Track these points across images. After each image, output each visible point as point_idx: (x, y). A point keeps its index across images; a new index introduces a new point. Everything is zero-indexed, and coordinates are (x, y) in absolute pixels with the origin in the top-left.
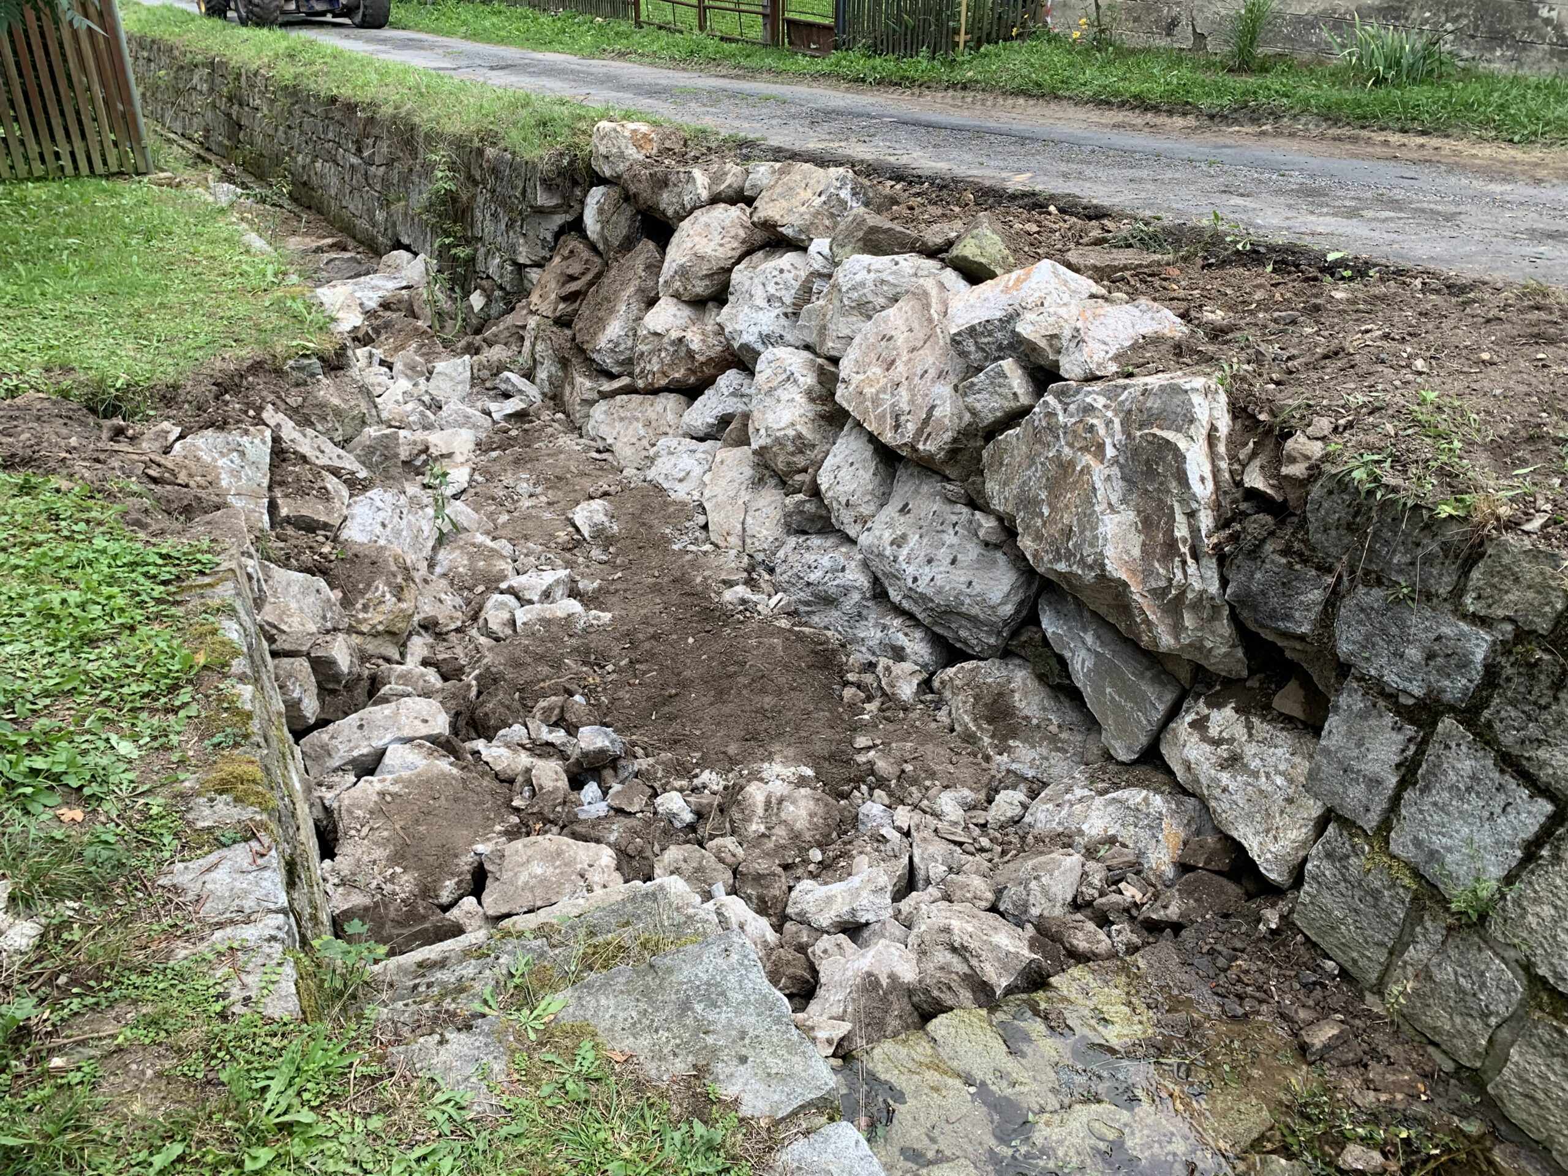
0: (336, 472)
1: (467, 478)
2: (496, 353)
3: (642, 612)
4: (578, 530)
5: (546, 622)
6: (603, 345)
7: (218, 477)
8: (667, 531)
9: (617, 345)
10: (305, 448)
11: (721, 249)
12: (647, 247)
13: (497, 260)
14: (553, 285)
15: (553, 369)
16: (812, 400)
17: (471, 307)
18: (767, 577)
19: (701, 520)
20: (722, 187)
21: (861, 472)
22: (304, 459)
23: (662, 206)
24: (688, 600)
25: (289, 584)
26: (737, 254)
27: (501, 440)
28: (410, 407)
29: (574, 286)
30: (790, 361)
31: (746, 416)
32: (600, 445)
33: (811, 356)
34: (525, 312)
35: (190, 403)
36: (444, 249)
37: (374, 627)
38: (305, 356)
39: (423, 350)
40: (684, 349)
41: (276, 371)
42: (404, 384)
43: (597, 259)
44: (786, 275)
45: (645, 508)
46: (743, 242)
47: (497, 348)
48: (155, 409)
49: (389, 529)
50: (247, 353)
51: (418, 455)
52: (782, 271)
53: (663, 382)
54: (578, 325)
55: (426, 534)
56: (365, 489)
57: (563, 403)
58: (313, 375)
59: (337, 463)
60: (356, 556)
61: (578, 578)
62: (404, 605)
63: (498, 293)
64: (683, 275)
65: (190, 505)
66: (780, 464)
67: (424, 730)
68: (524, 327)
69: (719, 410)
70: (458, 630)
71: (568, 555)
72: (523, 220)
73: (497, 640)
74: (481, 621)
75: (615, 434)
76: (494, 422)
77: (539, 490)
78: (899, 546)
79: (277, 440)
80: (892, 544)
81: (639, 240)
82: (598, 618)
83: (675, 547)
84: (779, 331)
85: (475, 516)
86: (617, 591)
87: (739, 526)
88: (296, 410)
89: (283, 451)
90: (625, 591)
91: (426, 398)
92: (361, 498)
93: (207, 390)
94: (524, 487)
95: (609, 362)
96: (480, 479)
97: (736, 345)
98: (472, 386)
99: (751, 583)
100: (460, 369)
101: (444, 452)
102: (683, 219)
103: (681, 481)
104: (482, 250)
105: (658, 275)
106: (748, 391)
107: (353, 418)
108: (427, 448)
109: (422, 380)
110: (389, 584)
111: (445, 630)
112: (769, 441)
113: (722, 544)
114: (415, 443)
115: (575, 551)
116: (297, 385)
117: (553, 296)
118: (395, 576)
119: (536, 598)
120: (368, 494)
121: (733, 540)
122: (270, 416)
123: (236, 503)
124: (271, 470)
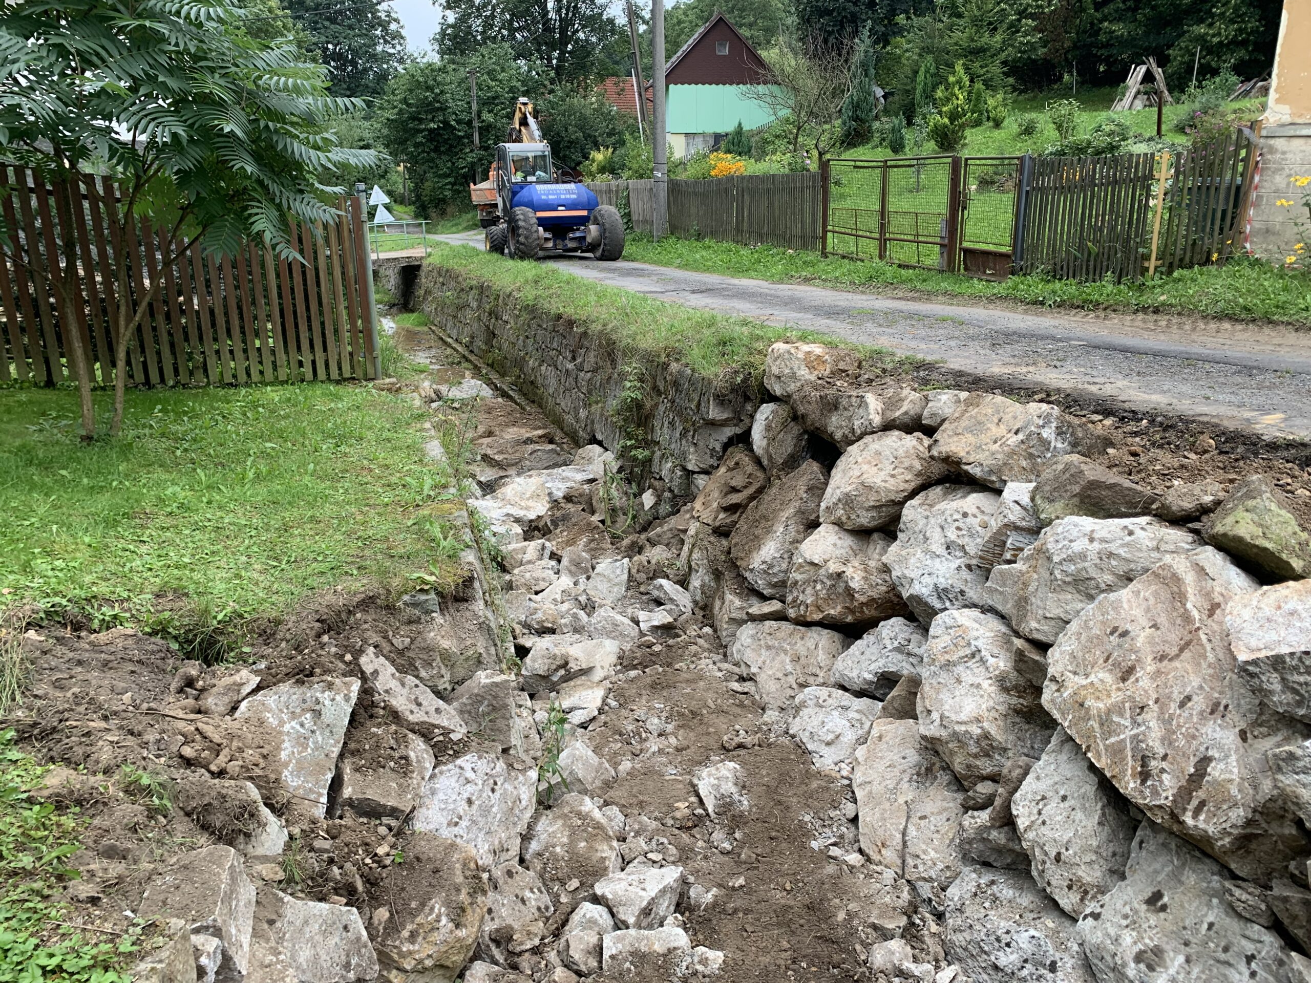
0: (425, 732)
1: (599, 703)
2: (657, 554)
3: (765, 960)
4: (701, 801)
5: (639, 957)
6: (756, 565)
7: (278, 748)
8: (807, 818)
9: (771, 566)
10: (400, 702)
11: (892, 481)
12: (811, 468)
13: (669, 465)
14: (716, 494)
15: (707, 578)
16: (1005, 690)
17: (642, 504)
18: (934, 928)
19: (849, 809)
20: (897, 414)
21: (1079, 815)
22: (395, 716)
23: (830, 429)
24: (824, 949)
25: (306, 922)
26: (910, 487)
27: (643, 656)
28: (565, 607)
29: (735, 498)
30: (976, 634)
31: (915, 683)
32: (744, 671)
33: (1004, 629)
34: (688, 516)
35: (288, 641)
36: (625, 449)
37: (420, 962)
38: (421, 590)
39: (592, 545)
40: (842, 585)
41: (388, 607)
42: (565, 581)
43: (760, 475)
44: (970, 520)
45: (784, 779)
46: (919, 474)
47: (659, 549)
48: (253, 645)
49: (475, 807)
50: (361, 586)
51: (556, 670)
52: (965, 515)
53: (817, 617)
54: (735, 538)
55: (524, 803)
56: (457, 755)
57: (712, 616)
58: (428, 612)
59: (435, 719)
60: (418, 859)
61: (691, 879)
62: (462, 933)
63: (667, 494)
64: (846, 503)
65: (210, 804)
66: (958, 764)
68: (685, 531)
69: (880, 665)
70: (535, 951)
71: (685, 837)
72: (695, 431)
73: (579, 974)
74: (563, 940)
75: (760, 663)
76: (642, 634)
77: (670, 728)
78: (1151, 968)
79: (366, 692)
80: (1139, 958)
81: (804, 459)
82: (704, 961)
83: (815, 845)
84: (959, 585)
85: (594, 760)
86: (736, 911)
87: (899, 836)
88: (401, 653)
89: (373, 705)
90: (746, 912)
91: (583, 599)
92: (450, 766)
93: (310, 626)
94: (654, 723)
95: (761, 584)
96: (614, 703)
97: (905, 595)
98: (628, 589)
99: (911, 933)
100: (618, 572)
101: (584, 666)
102: (851, 443)
103: (828, 744)
104: (658, 454)
105: (821, 496)
106: (916, 651)
107: (467, 659)
108: (567, 663)
109: (582, 579)
110: (447, 904)
111: (518, 949)
112: (944, 734)
113: (875, 857)
114: (555, 657)
115: (694, 831)
116: (410, 622)
117: (715, 505)
118: (458, 890)
119: (631, 920)
120: (459, 762)
121: (890, 855)
122: (369, 661)
123: (292, 780)
124: (348, 734)
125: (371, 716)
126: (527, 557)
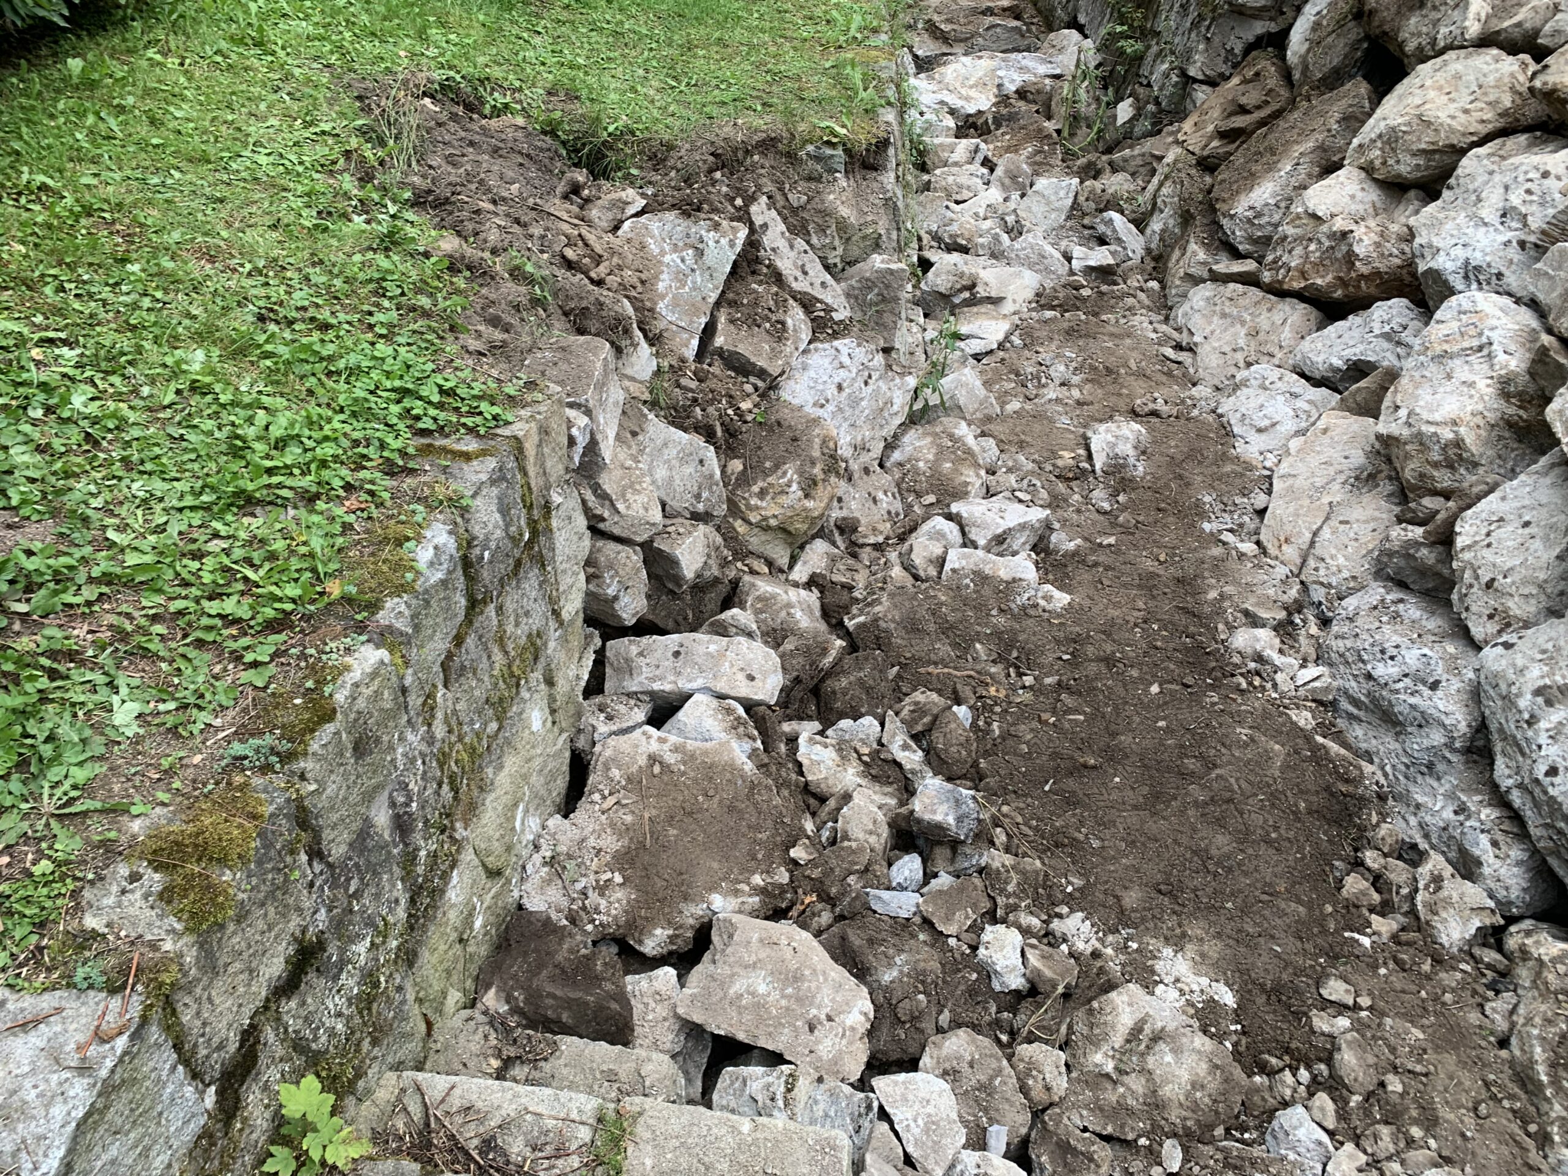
0: (807, 303)
1: (1001, 336)
2: (1116, 183)
3: (1116, 613)
4: (1090, 457)
5: (981, 578)
6: (1240, 210)
7: (656, 277)
8: (1207, 499)
9: (1259, 215)
10: (786, 264)
11: (1463, 118)
12: (1359, 89)
13: (1166, 66)
14: (1216, 113)
15: (1171, 222)
16: (1505, 394)
17: (1115, 117)
18: (1314, 630)
19: (1260, 500)
20: (1506, 24)
21: (1537, 544)
22: (778, 278)
23: (1403, 35)
24: (1182, 620)
25: (665, 444)
26: (1484, 129)
27: (1067, 297)
28: (988, 224)
29: (1240, 121)
30: (1495, 322)
31: (1392, 376)
32: (1184, 339)
33: (1535, 324)
34: (1171, 139)
35: (678, 171)
36: (1113, 37)
37: (765, 519)
38: (829, 143)
39: (1038, 158)
40: (1344, 248)
41: (788, 155)
42: (994, 195)
43: (1284, 93)
44: (1551, 183)
45: (1194, 455)
46: (1504, 114)
47: (1120, 177)
48: (641, 168)
49: (844, 394)
50: (763, 123)
51: (960, 291)
52: (1545, 175)
53: (1297, 285)
54: (1223, 174)
55: (895, 408)
56: (835, 335)
57: (1165, 269)
58: (832, 171)
59: (818, 293)
60: (779, 424)
61: (1057, 525)
62: (810, 504)
63: (1151, 107)
64: (1388, 142)
65: (587, 309)
66: (1409, 473)
67: (745, 690)
68: (1160, 158)
69: (1356, 352)
70: (877, 547)
71: (1061, 487)
72: (1213, 19)
73: (916, 577)
74: (907, 544)
75: (1207, 332)
76: (1072, 273)
77: (1076, 379)
78: (1549, 703)
79: (753, 244)
80: (1538, 692)
81: (1352, 77)
82: (1048, 598)
83: (1207, 526)
84: (1498, 265)
85: (982, 392)
86: (1096, 564)
87: (1308, 536)
88: (795, 211)
89: (758, 260)
90: (1108, 568)
91: (1010, 219)
92: (827, 345)
93: (702, 158)
94: (1059, 370)
95: (1239, 236)
96: (1017, 341)
97: (1422, 267)
98: (1069, 218)
99: (1286, 630)
100: (1062, 194)
101: (993, 294)
102: (1424, 60)
103: (1260, 431)
104: (1155, 49)
105: (1355, 132)
106: (1410, 340)
107: (864, 238)
108: (974, 285)
109: (1015, 196)
110: (801, 472)
111: (861, 541)
112: (1406, 432)
113: (1272, 550)
114: (962, 275)
115: (1074, 484)
116: (810, 179)
117: (1211, 128)
118: (813, 463)
119: (982, 542)
120: (836, 343)
121: (1291, 553)
122: (760, 212)
123: (667, 313)
124: (728, 283)
125: (754, 273)
126: (955, 157)
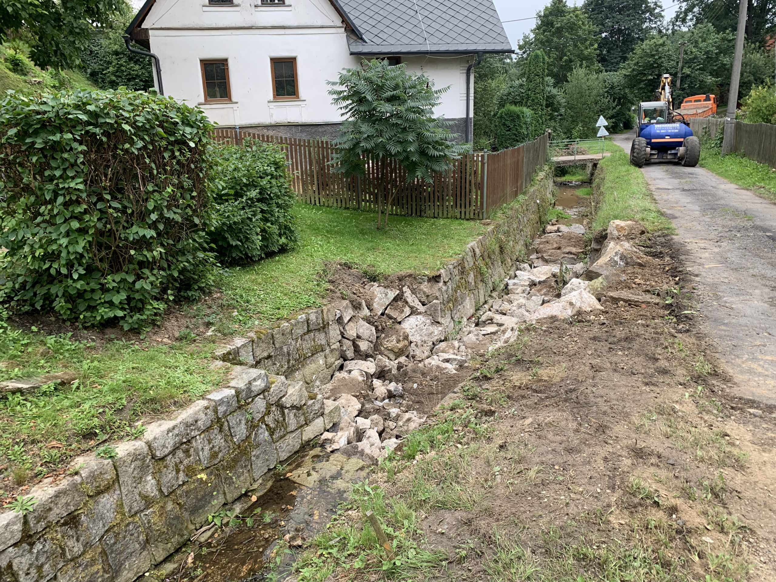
0: (412, 307)
7: (375, 298)
10: (409, 300)
22: (406, 302)
25: (364, 326)
37: (388, 347)
38: (424, 276)
41: (414, 278)
50: (409, 271)
58: (424, 281)
59: (416, 306)
60: (396, 329)
67: (366, 370)
73: (425, 367)
79: (401, 295)
88: (414, 289)
89: (401, 298)
92: (414, 316)
93: (395, 278)
116: (419, 283)
120: (417, 316)
122: (405, 289)
123: (375, 305)
124: (392, 301)
125: (401, 301)
126: (517, 292)
